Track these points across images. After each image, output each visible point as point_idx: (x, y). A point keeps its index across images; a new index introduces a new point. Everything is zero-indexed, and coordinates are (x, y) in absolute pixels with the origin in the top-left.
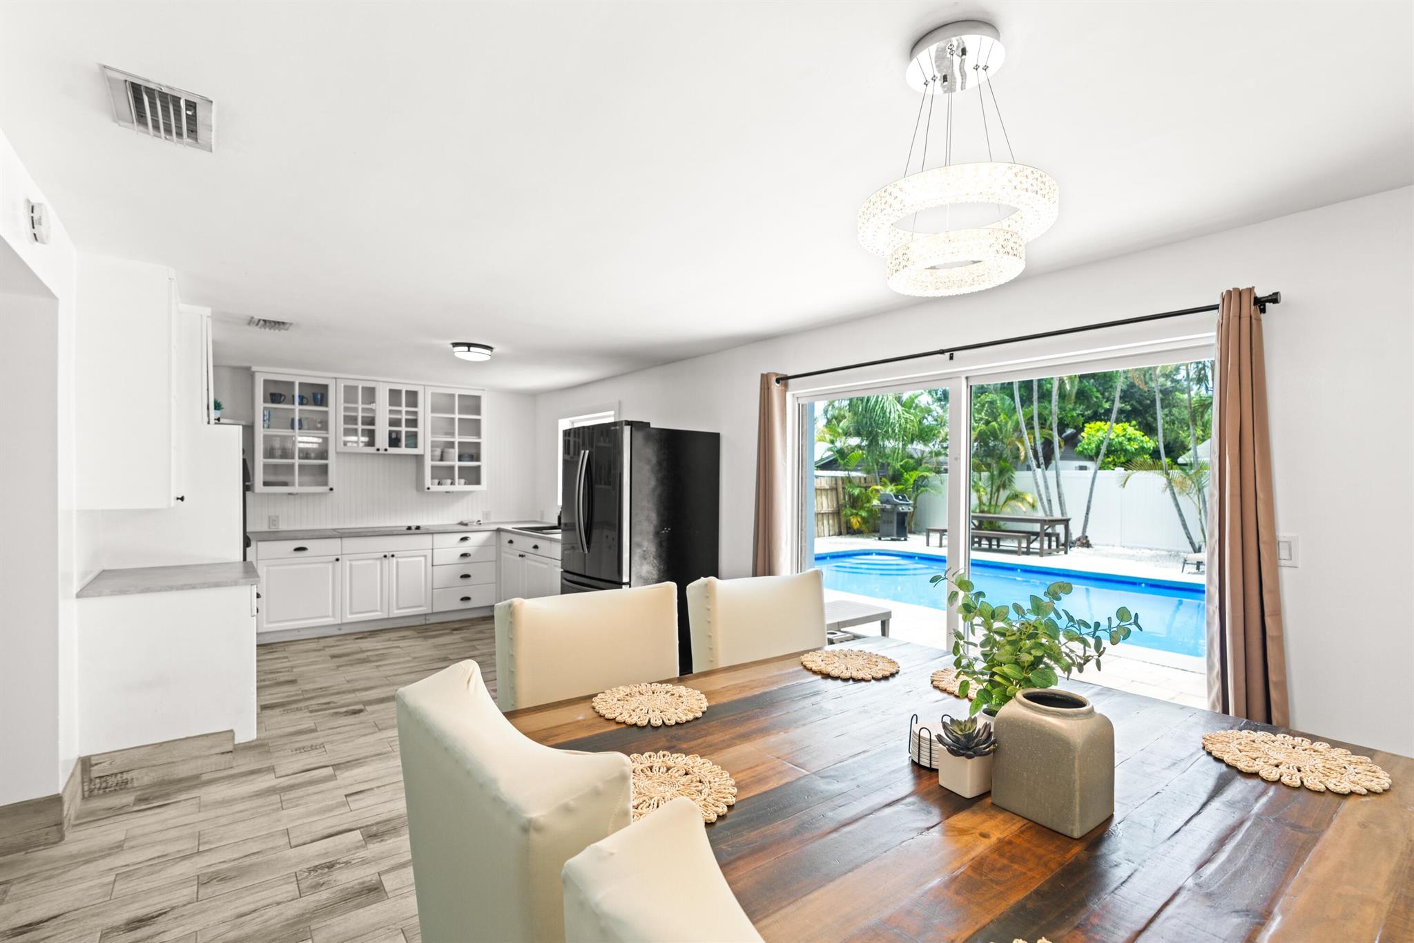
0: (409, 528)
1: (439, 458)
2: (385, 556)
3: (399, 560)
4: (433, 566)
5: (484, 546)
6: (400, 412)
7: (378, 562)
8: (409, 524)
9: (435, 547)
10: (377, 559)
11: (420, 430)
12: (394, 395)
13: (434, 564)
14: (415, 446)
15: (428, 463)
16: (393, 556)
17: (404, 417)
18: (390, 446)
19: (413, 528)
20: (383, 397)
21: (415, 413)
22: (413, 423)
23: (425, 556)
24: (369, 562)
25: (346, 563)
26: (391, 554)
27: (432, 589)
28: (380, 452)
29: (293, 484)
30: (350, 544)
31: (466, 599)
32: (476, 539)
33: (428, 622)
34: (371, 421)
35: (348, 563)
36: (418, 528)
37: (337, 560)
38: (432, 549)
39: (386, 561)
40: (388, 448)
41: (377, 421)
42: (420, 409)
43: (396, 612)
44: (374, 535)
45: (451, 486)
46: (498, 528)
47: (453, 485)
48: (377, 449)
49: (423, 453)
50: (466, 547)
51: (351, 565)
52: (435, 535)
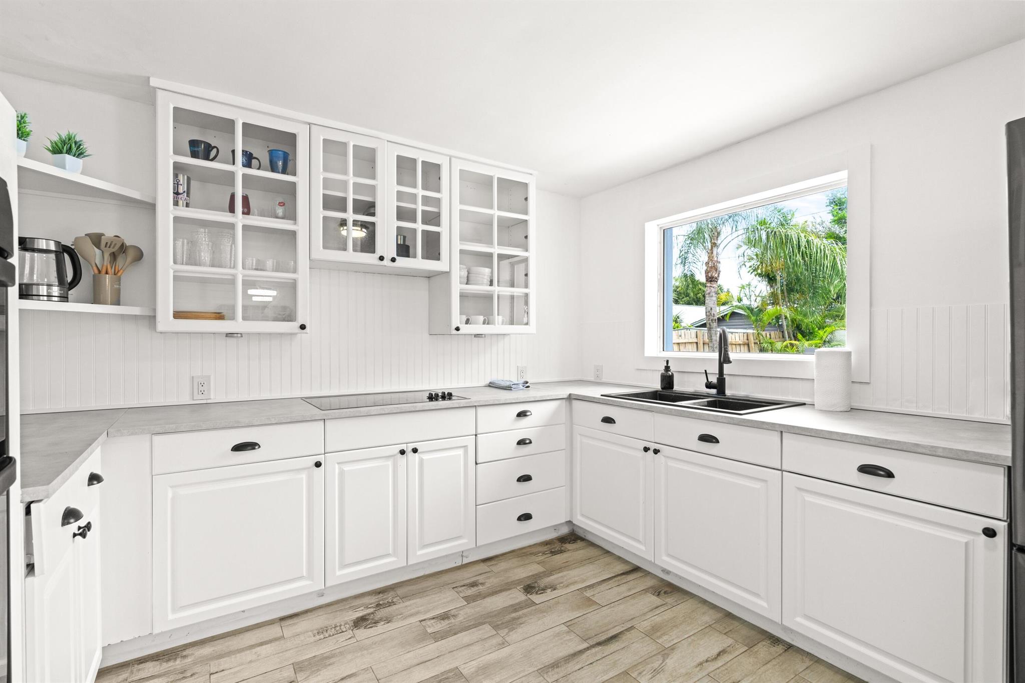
2: (402, 452)
3: (425, 457)
4: (476, 464)
5: (549, 424)
6: (414, 197)
7: (391, 464)
9: (479, 431)
10: (387, 458)
11: (443, 230)
12: (405, 165)
13: (478, 461)
14: (437, 257)
15: (457, 287)
16: (415, 451)
17: (420, 208)
18: (399, 255)
20: (387, 169)
21: (437, 202)
23: (465, 447)
24: (375, 464)
25: (333, 467)
26: (411, 446)
27: (476, 505)
28: (384, 263)
29: (233, 318)
31: (526, 517)
32: (539, 413)
35: (337, 466)
36: (448, 396)
37: (318, 465)
38: (476, 435)
39: (403, 461)
40: (396, 257)
41: (379, 209)
42: (444, 195)
43: (420, 553)
44: (384, 412)
45: (485, 325)
46: (570, 394)
47: (488, 324)
48: (381, 258)
49: (449, 271)
50: (524, 429)
51: (342, 473)
52: (480, 410)
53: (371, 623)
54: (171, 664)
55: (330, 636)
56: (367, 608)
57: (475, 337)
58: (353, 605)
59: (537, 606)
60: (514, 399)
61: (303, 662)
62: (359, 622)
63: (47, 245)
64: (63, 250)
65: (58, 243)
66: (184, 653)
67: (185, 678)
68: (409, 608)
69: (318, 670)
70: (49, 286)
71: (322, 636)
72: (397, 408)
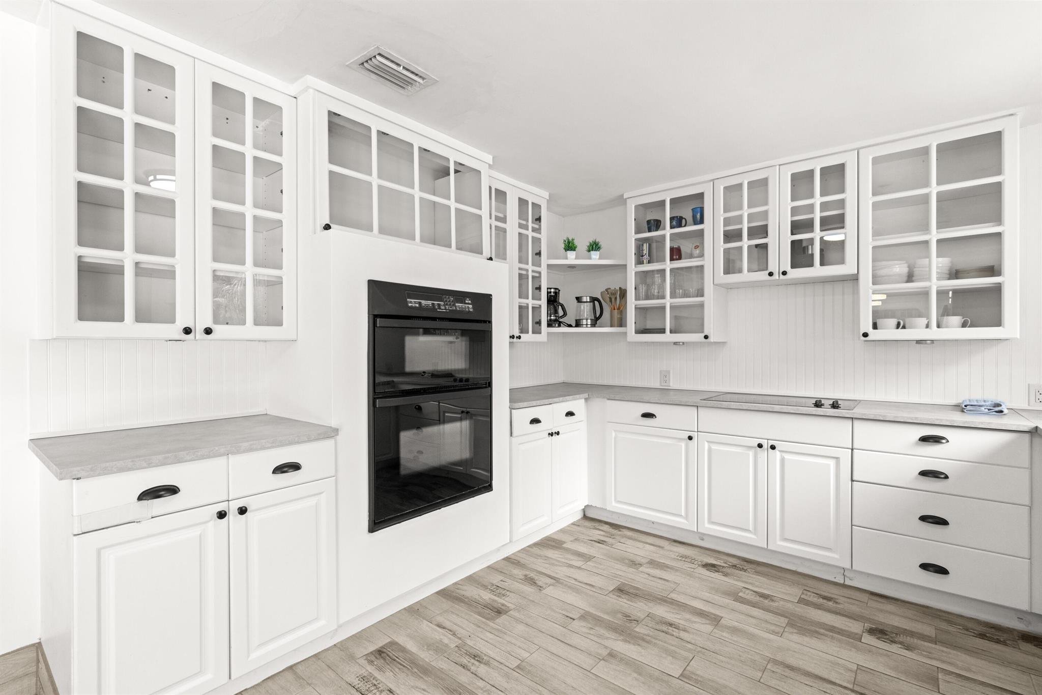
0: (818, 404)
1: (905, 279)
2: (761, 446)
3: (786, 456)
4: (852, 480)
6: (810, 208)
7: (751, 454)
8: (819, 394)
9: (855, 447)
10: (750, 447)
11: (849, 231)
12: (801, 181)
13: (855, 478)
14: (842, 262)
15: (865, 290)
16: (773, 447)
17: (818, 215)
18: (793, 266)
19: (827, 403)
20: (780, 190)
21: (840, 204)
22: (835, 222)
23: (838, 460)
24: (739, 450)
25: (703, 443)
26: (771, 443)
27: (852, 526)
28: (776, 276)
30: (711, 418)
31: (937, 569)
32: (966, 442)
33: (848, 582)
34: (763, 231)
35: (706, 445)
36: (835, 405)
37: (690, 438)
38: (852, 450)
39: (763, 454)
40: (789, 270)
41: (772, 230)
42: (849, 195)
43: (779, 543)
44: (741, 408)
45: (900, 330)
46: (1037, 427)
47: (904, 327)
48: (771, 274)
49: (856, 272)
50: (932, 458)
51: (710, 450)
52: (856, 423)
53: (715, 570)
54: (613, 530)
55: (684, 561)
56: (726, 563)
57: (917, 343)
58: (720, 557)
59: (860, 643)
60: (912, 418)
61: (656, 561)
62: (707, 566)
63: (587, 299)
64: (593, 300)
65: (590, 297)
66: (621, 530)
67: (610, 537)
68: (749, 578)
69: (657, 569)
70: (587, 319)
71: (680, 559)
72: (755, 406)
